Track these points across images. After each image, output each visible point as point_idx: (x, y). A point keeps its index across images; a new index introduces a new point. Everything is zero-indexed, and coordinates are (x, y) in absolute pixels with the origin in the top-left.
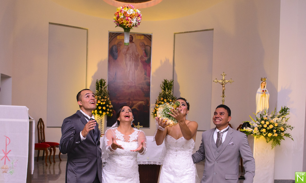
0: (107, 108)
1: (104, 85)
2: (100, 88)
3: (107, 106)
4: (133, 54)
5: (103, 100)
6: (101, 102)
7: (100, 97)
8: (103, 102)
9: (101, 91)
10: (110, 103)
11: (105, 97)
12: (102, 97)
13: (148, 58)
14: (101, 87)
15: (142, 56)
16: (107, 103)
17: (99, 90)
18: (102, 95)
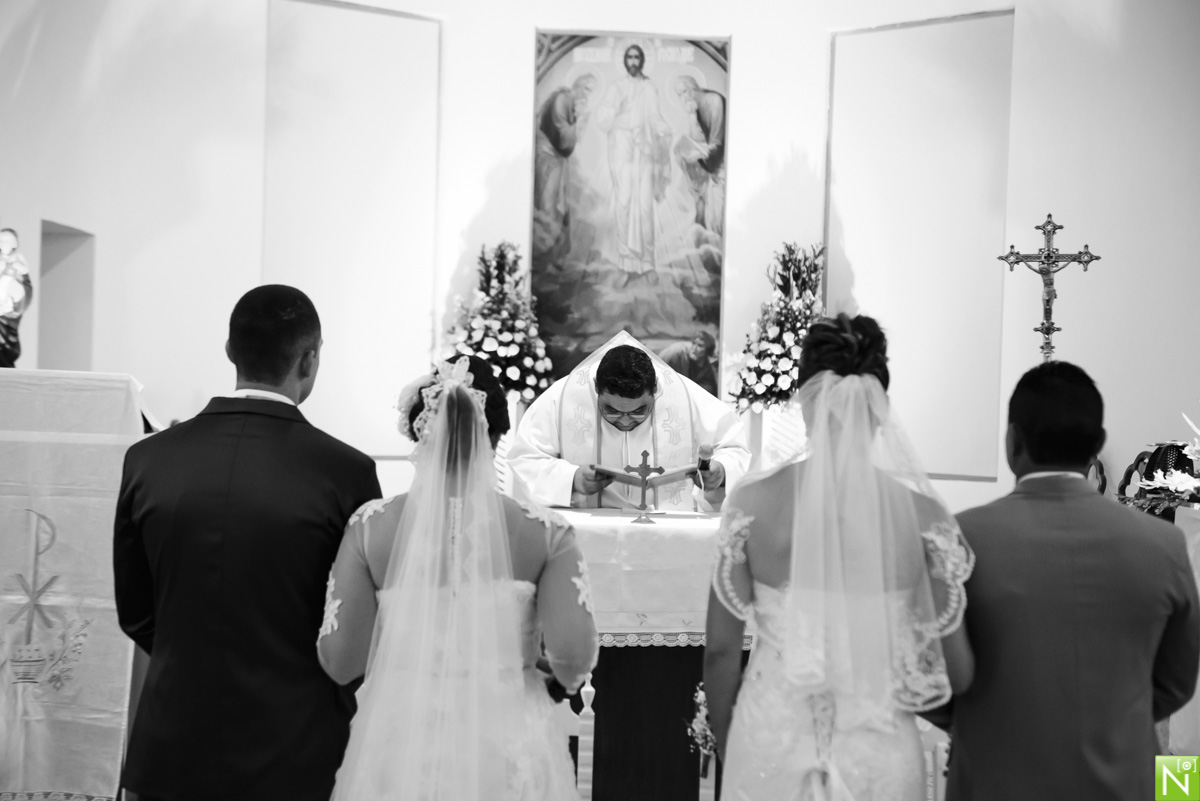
0: (525, 372)
1: (513, 270)
2: (494, 283)
3: (528, 362)
4: (643, 130)
5: (506, 337)
6: (501, 344)
7: (496, 325)
8: (507, 344)
9: (500, 300)
10: (541, 352)
11: (519, 324)
12: (504, 322)
13: (712, 146)
14: (502, 281)
15: (684, 139)
16: (526, 349)
17: (493, 292)
18: (505, 314)
